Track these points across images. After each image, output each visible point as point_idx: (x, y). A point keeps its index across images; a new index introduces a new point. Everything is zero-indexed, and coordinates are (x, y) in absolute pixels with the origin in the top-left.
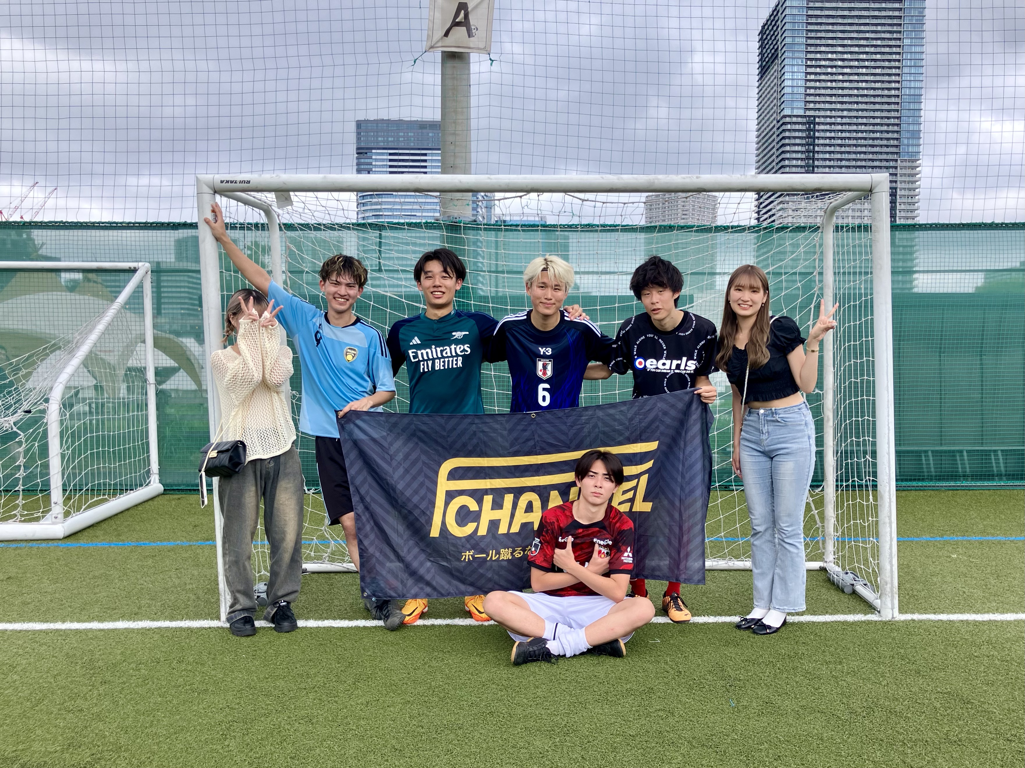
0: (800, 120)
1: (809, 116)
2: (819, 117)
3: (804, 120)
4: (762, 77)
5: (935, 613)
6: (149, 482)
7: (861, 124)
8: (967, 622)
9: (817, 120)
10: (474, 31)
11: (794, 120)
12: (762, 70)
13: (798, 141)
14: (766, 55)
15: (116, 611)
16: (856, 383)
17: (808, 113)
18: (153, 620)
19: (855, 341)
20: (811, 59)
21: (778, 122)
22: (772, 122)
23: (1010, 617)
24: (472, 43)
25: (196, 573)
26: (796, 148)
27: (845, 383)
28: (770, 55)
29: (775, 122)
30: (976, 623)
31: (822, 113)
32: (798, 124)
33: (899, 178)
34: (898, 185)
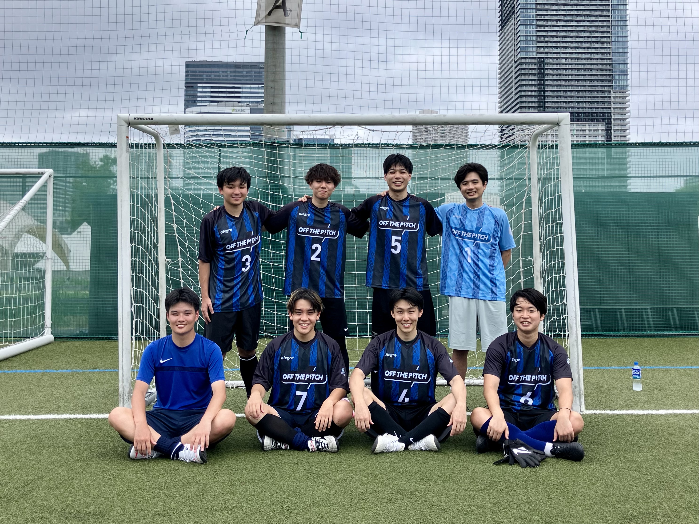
0: (533, 61)
1: (540, 58)
2: (547, 58)
3: (536, 61)
4: (502, 28)
5: (611, 410)
6: (43, 334)
7: (581, 64)
8: (632, 415)
9: (546, 61)
10: (288, 12)
11: (528, 61)
12: (502, 23)
13: (531, 77)
14: (505, 12)
15: (43, 409)
16: (554, 251)
17: (539, 56)
18: (70, 414)
19: (552, 223)
20: (541, 15)
21: (516, 62)
22: (510, 63)
23: (662, 412)
24: (287, 20)
25: (92, 388)
26: (531, 83)
27: (547, 251)
28: (508, 12)
29: (513, 62)
30: (638, 415)
31: (550, 56)
32: (532, 63)
33: (612, 105)
34: (612, 111)
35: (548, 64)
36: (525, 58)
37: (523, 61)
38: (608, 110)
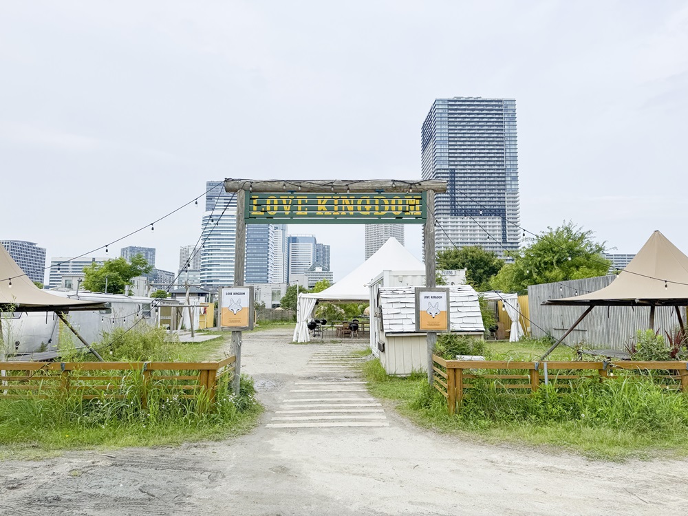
0: (446, 171)
1: (451, 169)
2: (457, 169)
3: (448, 171)
4: (424, 151)
9: (456, 171)
11: (443, 171)
12: (423, 147)
14: (425, 138)
17: (451, 167)
20: (452, 137)
21: (433, 173)
22: (430, 174)
28: (428, 138)
31: (459, 167)
32: (445, 173)
33: (506, 203)
34: (506, 207)
35: (457, 173)
36: (440, 169)
37: (439, 171)
38: (503, 207)
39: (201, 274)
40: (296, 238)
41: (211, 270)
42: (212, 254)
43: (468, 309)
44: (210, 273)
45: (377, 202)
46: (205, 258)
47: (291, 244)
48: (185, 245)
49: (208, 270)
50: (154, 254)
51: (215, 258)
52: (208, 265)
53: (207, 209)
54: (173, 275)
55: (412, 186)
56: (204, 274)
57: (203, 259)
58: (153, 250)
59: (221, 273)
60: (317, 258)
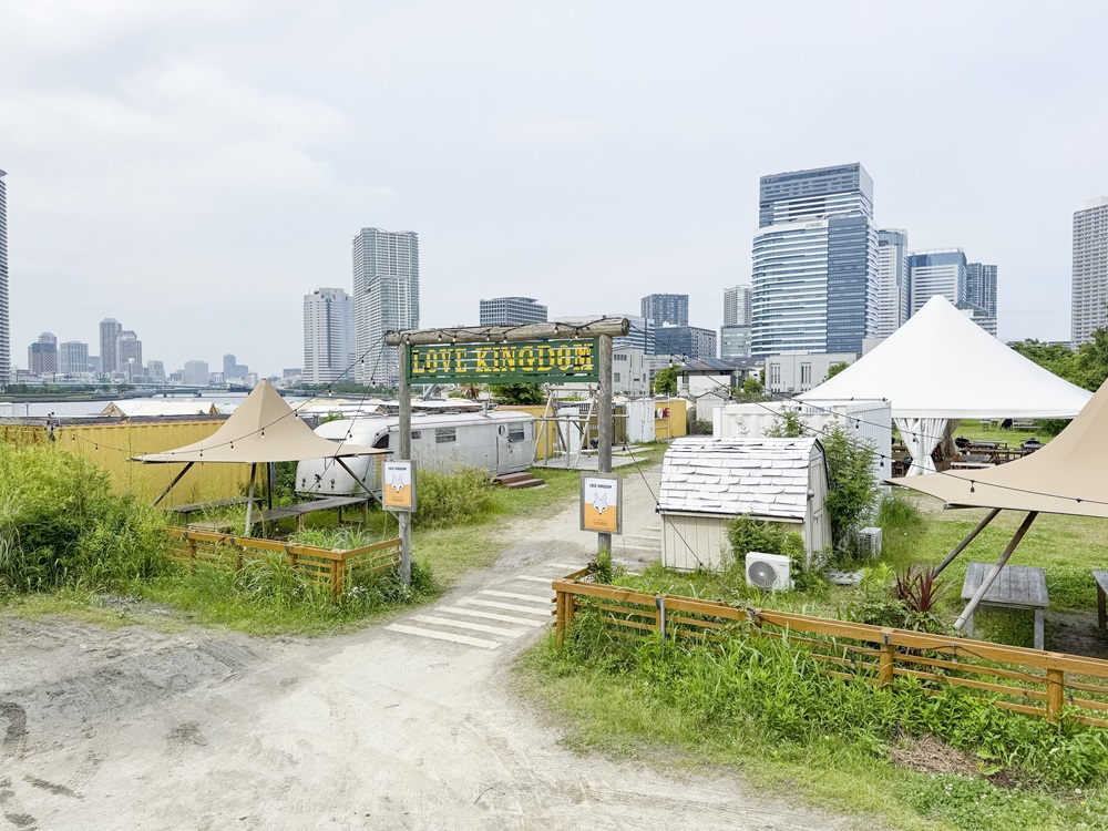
39: (753, 332)
40: (925, 257)
41: (767, 324)
42: (768, 299)
43: (789, 481)
44: (767, 330)
45: (541, 354)
46: (758, 307)
47: (913, 269)
48: (731, 286)
49: (764, 325)
50: (686, 304)
51: (774, 305)
52: (764, 318)
53: (762, 224)
54: (713, 334)
55: (579, 331)
56: (757, 332)
57: (755, 307)
58: (684, 298)
59: (784, 330)
60: (969, 289)
